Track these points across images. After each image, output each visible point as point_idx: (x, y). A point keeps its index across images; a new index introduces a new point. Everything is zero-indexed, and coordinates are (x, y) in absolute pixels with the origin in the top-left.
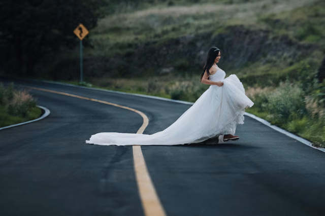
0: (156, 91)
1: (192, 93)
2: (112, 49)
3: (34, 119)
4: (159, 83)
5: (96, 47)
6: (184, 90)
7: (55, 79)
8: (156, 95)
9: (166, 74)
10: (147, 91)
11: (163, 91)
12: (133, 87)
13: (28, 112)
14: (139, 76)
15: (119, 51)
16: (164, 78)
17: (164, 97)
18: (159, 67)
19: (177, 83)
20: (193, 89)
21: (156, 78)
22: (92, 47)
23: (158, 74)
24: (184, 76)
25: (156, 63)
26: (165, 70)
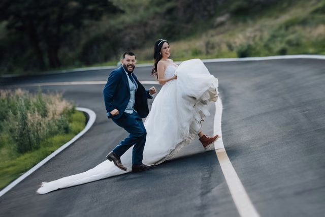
0: (216, 51)
1: (262, 44)
2: (147, 8)
3: (79, 132)
4: (217, 39)
5: (127, 10)
6: (252, 43)
7: (88, 64)
8: (217, 57)
9: (222, 24)
10: (205, 52)
11: (224, 48)
12: (186, 51)
13: (70, 125)
14: (190, 34)
15: (158, 9)
16: (222, 29)
17: (229, 57)
18: (212, 16)
19: (241, 36)
20: (261, 38)
21: (212, 32)
22: (123, 12)
23: (213, 27)
24: (245, 21)
25: (206, 13)
26: (220, 19)
